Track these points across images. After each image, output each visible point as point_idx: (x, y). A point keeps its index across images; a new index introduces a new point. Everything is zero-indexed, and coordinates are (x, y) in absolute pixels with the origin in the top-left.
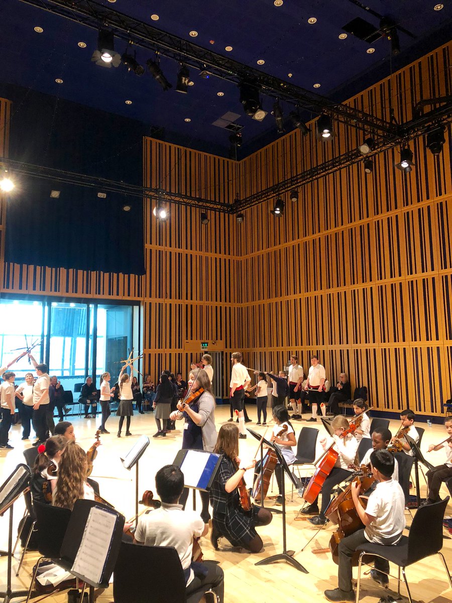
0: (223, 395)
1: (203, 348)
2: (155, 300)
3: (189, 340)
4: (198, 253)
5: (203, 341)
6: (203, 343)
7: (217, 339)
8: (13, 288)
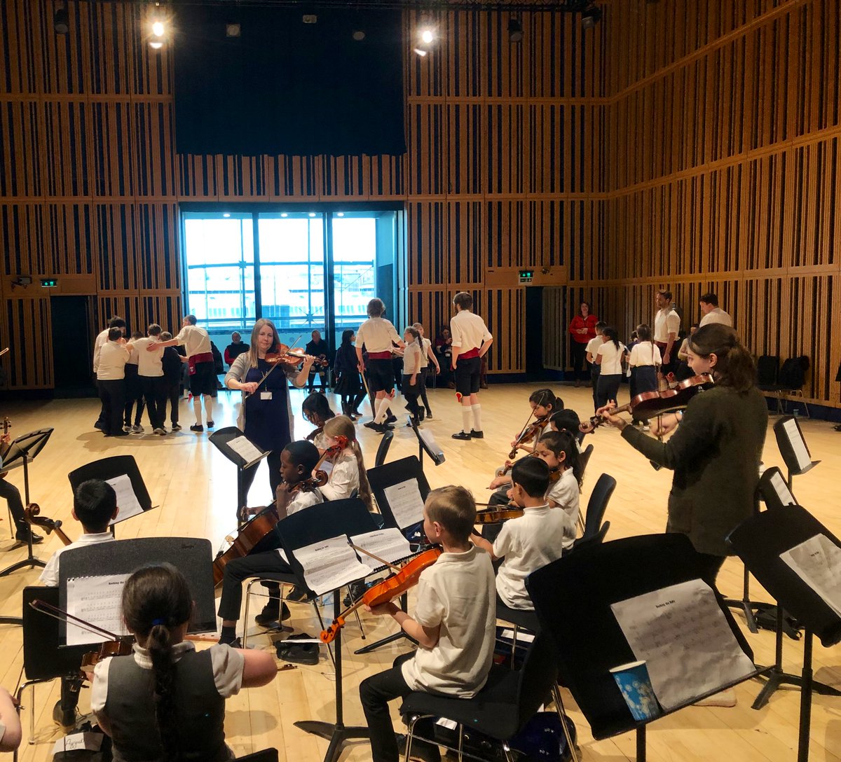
0: (564, 366)
1: (523, 280)
2: (427, 199)
3: (495, 267)
4: (514, 101)
5: (523, 268)
6: (521, 272)
7: (552, 264)
8: (194, 195)
